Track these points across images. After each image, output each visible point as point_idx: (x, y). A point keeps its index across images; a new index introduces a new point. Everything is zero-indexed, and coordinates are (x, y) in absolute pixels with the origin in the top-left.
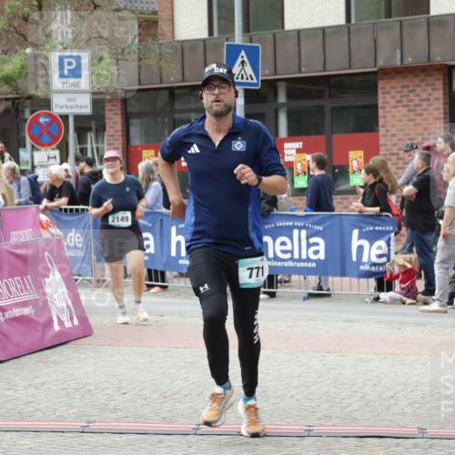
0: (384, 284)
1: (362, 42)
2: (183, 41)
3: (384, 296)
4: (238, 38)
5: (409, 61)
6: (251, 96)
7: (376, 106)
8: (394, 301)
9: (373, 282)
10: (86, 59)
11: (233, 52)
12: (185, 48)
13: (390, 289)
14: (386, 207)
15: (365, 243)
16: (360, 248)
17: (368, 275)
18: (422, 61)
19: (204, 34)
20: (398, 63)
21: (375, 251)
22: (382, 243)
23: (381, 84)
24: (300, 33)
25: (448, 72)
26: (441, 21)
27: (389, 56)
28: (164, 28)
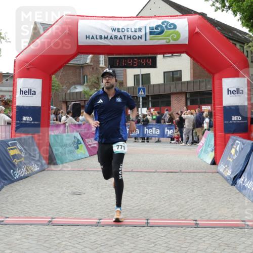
0: (172, 139)
1: (167, 87)
2: (129, 87)
3: (172, 142)
4: (141, 86)
5: (177, 91)
6: (143, 98)
7: (170, 101)
8: (174, 143)
9: (170, 139)
11: (139, 89)
12: (129, 88)
13: (174, 140)
14: (173, 123)
15: (168, 130)
16: (167, 132)
17: (169, 137)
18: (180, 91)
19: (133, 85)
20: (175, 91)
21: (170, 132)
22: (172, 130)
23: (171, 96)
24: (154, 85)
25: (186, 93)
26: (184, 82)
27: (173, 90)
28: (124, 84)
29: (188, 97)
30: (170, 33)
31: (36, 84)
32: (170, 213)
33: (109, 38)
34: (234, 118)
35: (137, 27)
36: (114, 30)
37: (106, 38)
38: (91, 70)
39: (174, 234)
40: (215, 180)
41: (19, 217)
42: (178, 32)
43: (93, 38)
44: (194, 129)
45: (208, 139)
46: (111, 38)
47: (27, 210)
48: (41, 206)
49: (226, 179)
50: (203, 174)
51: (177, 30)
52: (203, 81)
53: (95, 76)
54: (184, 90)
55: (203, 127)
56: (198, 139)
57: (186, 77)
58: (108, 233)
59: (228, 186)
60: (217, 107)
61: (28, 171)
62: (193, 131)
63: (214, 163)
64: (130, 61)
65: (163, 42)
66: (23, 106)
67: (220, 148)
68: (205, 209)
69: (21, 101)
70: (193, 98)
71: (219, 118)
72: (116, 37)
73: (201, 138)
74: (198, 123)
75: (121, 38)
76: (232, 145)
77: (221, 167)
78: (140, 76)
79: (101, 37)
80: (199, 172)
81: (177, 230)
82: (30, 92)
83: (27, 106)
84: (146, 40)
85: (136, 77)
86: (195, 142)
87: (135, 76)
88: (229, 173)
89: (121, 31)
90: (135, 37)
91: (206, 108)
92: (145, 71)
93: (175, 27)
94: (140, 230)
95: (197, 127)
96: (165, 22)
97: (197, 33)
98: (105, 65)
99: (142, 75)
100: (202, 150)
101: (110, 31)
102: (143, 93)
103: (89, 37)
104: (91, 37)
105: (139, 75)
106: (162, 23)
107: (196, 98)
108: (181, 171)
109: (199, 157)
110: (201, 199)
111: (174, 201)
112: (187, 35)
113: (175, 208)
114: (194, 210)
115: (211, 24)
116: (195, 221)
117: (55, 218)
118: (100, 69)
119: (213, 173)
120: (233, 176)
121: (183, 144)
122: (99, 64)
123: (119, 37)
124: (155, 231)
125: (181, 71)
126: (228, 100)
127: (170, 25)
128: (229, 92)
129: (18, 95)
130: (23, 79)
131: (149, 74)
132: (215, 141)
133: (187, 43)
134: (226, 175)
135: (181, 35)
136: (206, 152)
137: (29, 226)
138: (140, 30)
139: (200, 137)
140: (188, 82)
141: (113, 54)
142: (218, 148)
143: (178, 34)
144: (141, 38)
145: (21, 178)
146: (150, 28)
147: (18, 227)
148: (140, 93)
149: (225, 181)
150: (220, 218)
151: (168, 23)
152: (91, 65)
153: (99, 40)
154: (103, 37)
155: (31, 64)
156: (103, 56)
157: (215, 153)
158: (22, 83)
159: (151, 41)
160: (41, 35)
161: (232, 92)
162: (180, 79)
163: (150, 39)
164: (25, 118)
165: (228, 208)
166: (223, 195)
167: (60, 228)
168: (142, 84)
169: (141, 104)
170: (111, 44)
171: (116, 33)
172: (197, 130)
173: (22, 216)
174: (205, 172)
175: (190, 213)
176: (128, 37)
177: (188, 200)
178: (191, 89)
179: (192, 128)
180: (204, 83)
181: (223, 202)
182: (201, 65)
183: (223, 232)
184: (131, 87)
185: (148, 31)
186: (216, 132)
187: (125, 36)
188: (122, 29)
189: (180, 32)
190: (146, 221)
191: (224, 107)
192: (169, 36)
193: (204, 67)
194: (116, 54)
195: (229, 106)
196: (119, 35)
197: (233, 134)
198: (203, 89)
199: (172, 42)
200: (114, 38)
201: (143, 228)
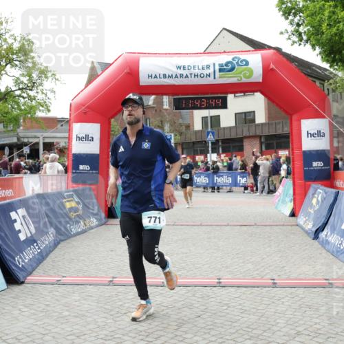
0: (246, 188)
1: (239, 131)
3: (246, 191)
4: (209, 129)
5: (251, 134)
6: (213, 143)
7: (243, 146)
8: (248, 193)
9: (243, 188)
10: (173, 135)
11: (208, 133)
12: (197, 132)
14: (246, 170)
16: (240, 180)
17: (242, 186)
18: (254, 134)
19: (201, 129)
20: (248, 135)
21: (243, 181)
22: (245, 179)
23: (244, 140)
24: (224, 128)
25: (260, 137)
26: (259, 125)
27: (246, 133)
28: (191, 127)
29: (263, 140)
30: (241, 70)
31: (94, 129)
32: (244, 272)
33: (174, 76)
34: (315, 164)
35: (205, 64)
36: (179, 68)
37: (170, 77)
38: (154, 112)
39: (250, 294)
40: (294, 233)
41: (78, 277)
42: (250, 68)
43: (156, 77)
44: (270, 176)
45: (286, 188)
46: (176, 76)
47: (85, 268)
48: (101, 265)
49: (306, 232)
50: (281, 227)
51: (250, 66)
52: (279, 123)
53: (158, 119)
54: (259, 133)
55: (280, 174)
56: (275, 188)
57: (261, 118)
58: (174, 294)
59: (309, 240)
60: (297, 152)
61: (86, 225)
62: (269, 179)
63: (293, 214)
64: (197, 102)
65: (234, 80)
66: (80, 154)
67: (299, 198)
68: (283, 267)
69: (78, 148)
70: (269, 142)
71: (298, 163)
72: (181, 76)
73: (279, 187)
74: (275, 170)
75: (187, 76)
76: (313, 194)
77: (301, 219)
78: (209, 118)
79: (165, 76)
80: (277, 225)
81: (253, 291)
82: (88, 138)
83: (84, 154)
84: (215, 78)
85: (204, 119)
86: (271, 192)
87: (202, 118)
88: (310, 226)
89: (187, 68)
90: (202, 75)
91: (283, 153)
92: (214, 112)
93: (247, 63)
94: (211, 291)
95: (274, 175)
96: (236, 57)
97: (272, 69)
98: (169, 106)
99: (211, 117)
100: (279, 201)
101: (175, 69)
102: (212, 137)
103: (151, 76)
104: (153, 76)
105: (207, 117)
106: (233, 59)
107: (271, 142)
108: (256, 224)
109: (276, 207)
110: (279, 255)
111: (248, 258)
112: (261, 72)
113: (250, 266)
114: (271, 268)
115: (288, 59)
116: (273, 280)
117: (116, 278)
118: (164, 111)
119: (292, 226)
120: (314, 229)
121: (258, 194)
122: (163, 105)
123: (185, 75)
124: (227, 291)
125: (254, 112)
126: (309, 144)
127: (241, 62)
128: (309, 135)
129: (74, 141)
130: (79, 124)
131: (219, 116)
132: (294, 190)
133: (261, 81)
134: (306, 228)
135: (255, 73)
136: (284, 202)
137: (88, 286)
138: (208, 67)
139: (276, 186)
140: (262, 124)
141: (178, 95)
142: (297, 197)
143: (251, 72)
144: (209, 76)
145: (78, 234)
146: (219, 64)
147: (77, 287)
148: (209, 137)
149: (306, 235)
150: (301, 277)
151: (239, 59)
152: (154, 107)
153: (163, 79)
154: (167, 76)
155: (88, 107)
156: (167, 97)
157: (294, 203)
158: (79, 129)
159: (221, 79)
160: (98, 76)
161: (312, 135)
162: (253, 120)
163: (220, 77)
164: (82, 167)
165: (309, 265)
166: (304, 250)
167: (121, 289)
168: (211, 127)
169: (210, 149)
170: (176, 84)
171: (181, 72)
172: (274, 178)
173: (80, 275)
174: (283, 225)
175: (267, 271)
176: (195, 75)
177: (265, 256)
178: (266, 132)
179: (267, 175)
180: (281, 125)
181: (304, 258)
182: (277, 105)
183: (304, 292)
184: (198, 131)
185: (217, 68)
186: (296, 180)
187: (191, 74)
188: (188, 66)
189: (253, 68)
190: (218, 281)
191: (305, 152)
192: (240, 73)
193: (281, 108)
194: (182, 94)
195: (310, 151)
196: (184, 73)
197: (314, 181)
198: (280, 132)
199: (244, 80)
200: (179, 76)
201: (214, 289)
